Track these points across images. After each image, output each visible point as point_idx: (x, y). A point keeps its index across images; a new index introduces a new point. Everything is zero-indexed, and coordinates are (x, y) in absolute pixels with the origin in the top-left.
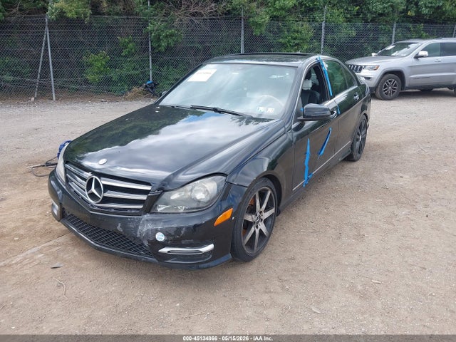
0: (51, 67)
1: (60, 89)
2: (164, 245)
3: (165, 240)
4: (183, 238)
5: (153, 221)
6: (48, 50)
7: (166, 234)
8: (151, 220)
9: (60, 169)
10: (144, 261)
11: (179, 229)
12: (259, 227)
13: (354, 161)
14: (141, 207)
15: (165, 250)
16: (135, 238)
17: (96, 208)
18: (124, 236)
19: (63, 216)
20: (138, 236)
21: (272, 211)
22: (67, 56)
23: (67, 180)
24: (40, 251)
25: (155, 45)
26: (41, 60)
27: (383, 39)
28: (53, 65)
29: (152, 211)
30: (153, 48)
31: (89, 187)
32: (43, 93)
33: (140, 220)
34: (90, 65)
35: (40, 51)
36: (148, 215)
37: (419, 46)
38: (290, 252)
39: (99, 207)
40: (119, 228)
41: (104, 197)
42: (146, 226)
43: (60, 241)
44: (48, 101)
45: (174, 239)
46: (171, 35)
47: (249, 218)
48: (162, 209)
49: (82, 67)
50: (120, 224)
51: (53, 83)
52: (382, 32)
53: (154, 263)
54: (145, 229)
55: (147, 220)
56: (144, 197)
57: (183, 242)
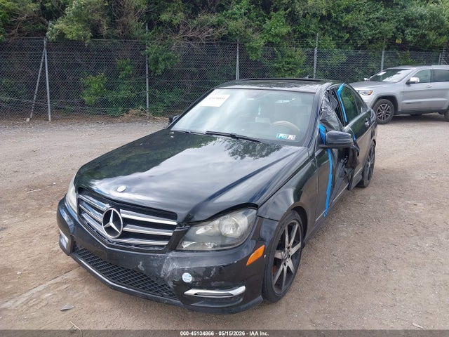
0: (48, 88)
1: (56, 110)
2: (190, 286)
3: (193, 282)
4: (213, 279)
5: (179, 259)
6: (45, 72)
7: (194, 274)
8: (177, 258)
9: (72, 198)
10: (166, 304)
11: (208, 269)
12: (287, 264)
13: (364, 187)
14: (166, 243)
15: (192, 292)
16: (158, 278)
17: (114, 244)
18: (145, 276)
19: (73, 250)
20: (162, 276)
21: (299, 245)
22: (64, 78)
23: (80, 211)
24: (47, 289)
25: (152, 68)
26: (38, 81)
27: (373, 65)
28: (50, 86)
29: (178, 248)
30: (150, 72)
31: (106, 220)
32: (39, 113)
33: (164, 258)
34: (88, 87)
35: (38, 72)
36: (174, 253)
37: (409, 73)
38: (319, 290)
39: (117, 243)
40: (140, 266)
41: (123, 232)
42: (171, 265)
43: (68, 277)
44: (44, 122)
45: (203, 280)
46: (168, 59)
47: (279, 255)
48: (188, 245)
49: (79, 88)
50: (141, 263)
51: (49, 104)
52: (372, 58)
53: (179, 305)
54: (170, 268)
55: (172, 259)
56: (170, 233)
57: (213, 284)
